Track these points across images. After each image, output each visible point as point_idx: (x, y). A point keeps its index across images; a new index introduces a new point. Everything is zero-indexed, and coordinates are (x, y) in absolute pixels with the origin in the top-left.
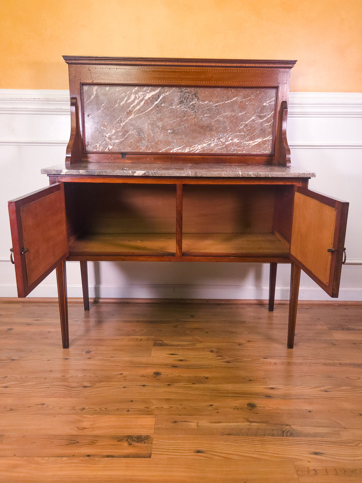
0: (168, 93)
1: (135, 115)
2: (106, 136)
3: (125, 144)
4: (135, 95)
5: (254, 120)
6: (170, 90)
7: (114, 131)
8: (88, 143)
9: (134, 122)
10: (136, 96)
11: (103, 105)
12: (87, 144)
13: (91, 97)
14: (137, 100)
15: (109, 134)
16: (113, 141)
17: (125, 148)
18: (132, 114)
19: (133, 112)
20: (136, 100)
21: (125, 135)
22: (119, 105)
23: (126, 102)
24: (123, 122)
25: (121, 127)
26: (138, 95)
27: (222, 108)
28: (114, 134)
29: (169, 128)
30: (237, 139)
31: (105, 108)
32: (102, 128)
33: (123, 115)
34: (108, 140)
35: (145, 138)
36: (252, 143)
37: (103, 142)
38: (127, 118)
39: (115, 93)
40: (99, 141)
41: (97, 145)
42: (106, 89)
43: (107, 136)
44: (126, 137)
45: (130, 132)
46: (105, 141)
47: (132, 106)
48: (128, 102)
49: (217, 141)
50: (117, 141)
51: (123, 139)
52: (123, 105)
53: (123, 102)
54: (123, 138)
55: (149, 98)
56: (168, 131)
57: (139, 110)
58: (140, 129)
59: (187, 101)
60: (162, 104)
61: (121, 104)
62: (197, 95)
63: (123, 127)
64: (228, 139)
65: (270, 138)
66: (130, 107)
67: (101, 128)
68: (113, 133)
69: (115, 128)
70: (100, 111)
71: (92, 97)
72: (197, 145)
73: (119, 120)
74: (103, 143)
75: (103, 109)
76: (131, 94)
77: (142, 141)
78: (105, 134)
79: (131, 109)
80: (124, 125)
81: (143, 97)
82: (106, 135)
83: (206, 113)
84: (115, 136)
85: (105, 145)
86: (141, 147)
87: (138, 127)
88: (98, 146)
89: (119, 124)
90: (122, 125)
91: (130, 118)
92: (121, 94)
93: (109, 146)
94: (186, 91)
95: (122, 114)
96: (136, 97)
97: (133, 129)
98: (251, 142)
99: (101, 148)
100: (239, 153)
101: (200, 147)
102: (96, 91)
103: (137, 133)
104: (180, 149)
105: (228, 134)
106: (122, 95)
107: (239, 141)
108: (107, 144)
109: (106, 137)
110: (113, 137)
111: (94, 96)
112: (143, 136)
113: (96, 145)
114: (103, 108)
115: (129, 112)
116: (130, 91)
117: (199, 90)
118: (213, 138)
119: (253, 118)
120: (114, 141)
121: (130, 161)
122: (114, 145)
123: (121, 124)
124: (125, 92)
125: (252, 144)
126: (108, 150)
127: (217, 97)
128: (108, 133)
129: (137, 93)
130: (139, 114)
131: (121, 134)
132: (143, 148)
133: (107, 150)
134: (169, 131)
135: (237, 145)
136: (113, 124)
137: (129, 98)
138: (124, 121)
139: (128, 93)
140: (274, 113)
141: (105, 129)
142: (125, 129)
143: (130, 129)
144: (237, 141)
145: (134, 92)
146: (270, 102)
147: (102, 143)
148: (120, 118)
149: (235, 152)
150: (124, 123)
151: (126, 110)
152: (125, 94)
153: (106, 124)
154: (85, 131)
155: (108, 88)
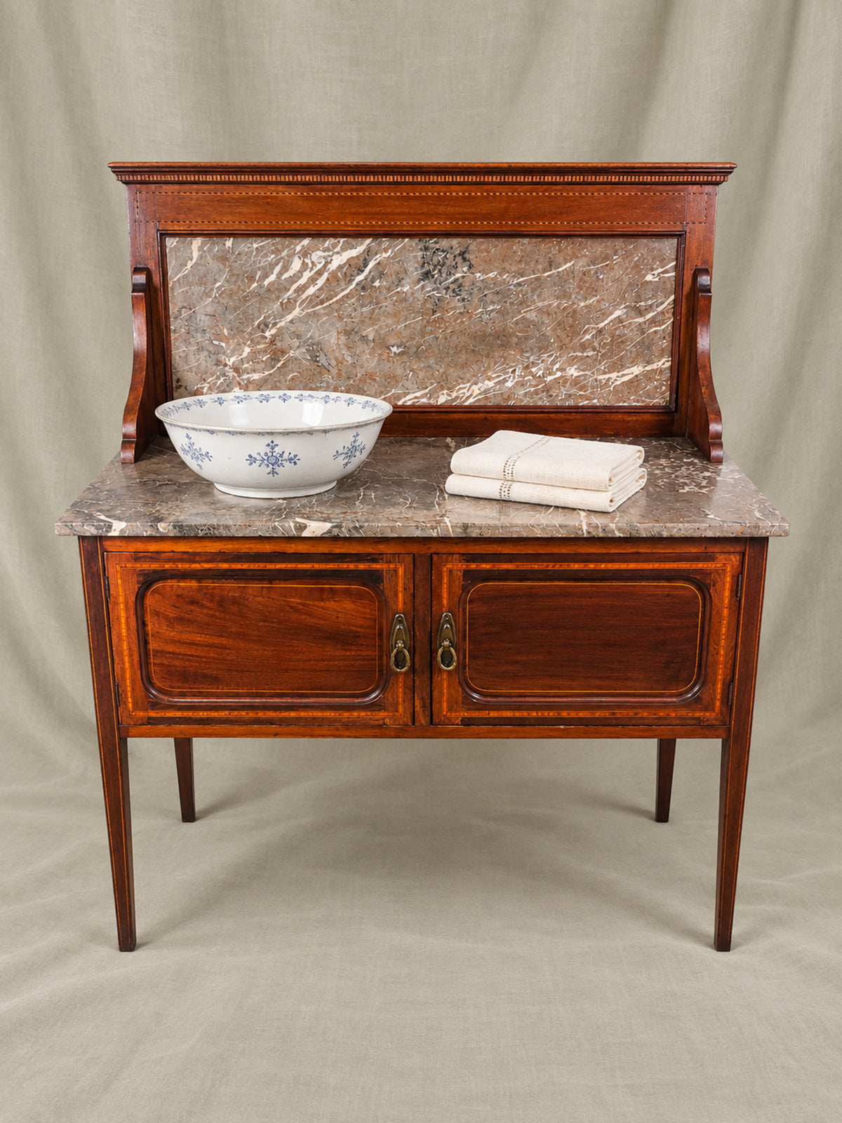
0: (390, 251)
1: (303, 310)
3: (277, 384)
4: (302, 259)
5: (619, 320)
6: (396, 246)
7: (247, 350)
8: (178, 380)
9: (301, 328)
10: (304, 261)
11: (219, 283)
12: (175, 384)
13: (185, 265)
14: (309, 271)
15: (233, 359)
16: (246, 377)
18: (294, 308)
19: (297, 301)
20: (305, 270)
21: (276, 360)
22: (261, 286)
23: (278, 277)
24: (272, 328)
25: (265, 341)
26: (311, 259)
27: (533, 291)
28: (248, 358)
29: (393, 342)
30: (576, 367)
31: (223, 293)
32: (216, 342)
33: (270, 310)
34: (231, 374)
35: (330, 368)
36: (618, 378)
37: (218, 378)
38: (282, 316)
39: (249, 254)
40: (208, 378)
41: (203, 387)
42: (225, 244)
43: (230, 363)
44: (279, 365)
45: (291, 352)
46: (224, 375)
47: (295, 286)
49: (523, 374)
50: (255, 377)
51: (271, 371)
52: (271, 284)
53: (272, 278)
54: (271, 369)
55: (340, 267)
56: (390, 350)
57: (315, 296)
58: (318, 345)
59: (440, 271)
60: (373, 281)
61: (266, 283)
62: (467, 255)
63: (271, 342)
64: (552, 369)
65: (664, 363)
66: (289, 290)
67: (213, 341)
68: (245, 354)
69: (249, 343)
70: (210, 300)
71: (190, 264)
72: (468, 385)
73: (260, 324)
74: (219, 382)
75: (217, 295)
76: (291, 256)
77: (322, 375)
78: (223, 358)
79: (292, 294)
80: (273, 336)
81: (323, 262)
82: (228, 363)
83: (493, 303)
84: (249, 364)
85: (225, 385)
87: (310, 341)
88: (205, 390)
89: (261, 332)
90: (268, 334)
91: (289, 317)
92: (266, 255)
93: (234, 390)
94: (437, 246)
95: (269, 307)
96: (304, 266)
97: (297, 344)
98: (614, 375)
100: (581, 404)
101: (476, 389)
102: (200, 248)
103: (308, 357)
104: (422, 397)
105: (552, 355)
106: (269, 259)
107: (582, 373)
109: (226, 365)
110: (246, 365)
111: (194, 262)
112: (326, 364)
113: (201, 387)
114: (217, 292)
115: (288, 302)
116: (290, 249)
117: (473, 244)
118: (512, 367)
119: (617, 313)
120: (249, 376)
122: (247, 387)
124: (277, 251)
125: (616, 380)
127: (520, 261)
128: (232, 356)
129: (309, 255)
130: (314, 306)
131: (265, 359)
134: (394, 349)
135: (576, 382)
136: (244, 333)
137: (285, 268)
138: (275, 324)
140: (674, 300)
141: (224, 345)
142: (278, 345)
143: (290, 346)
144: (576, 374)
145: (300, 252)
146: (663, 272)
147: (216, 383)
148: (262, 318)
149: (571, 403)
150: (274, 331)
151: (278, 298)
152: (276, 257)
153: (225, 331)
154: (171, 351)
155: (229, 243)
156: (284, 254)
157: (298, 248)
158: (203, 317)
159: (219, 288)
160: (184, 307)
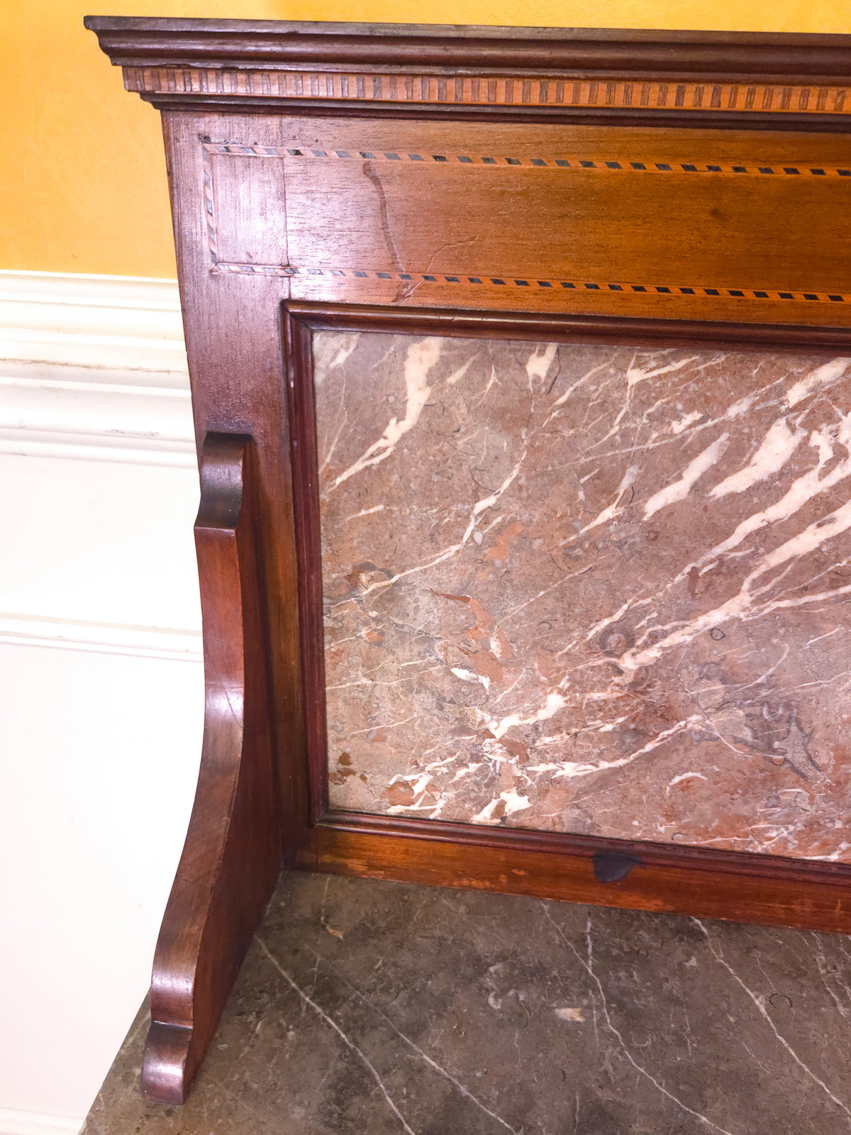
1: (760, 600)
2: (487, 730)
3: (633, 792)
4: (802, 433)
7: (555, 702)
8: (344, 759)
9: (739, 654)
10: (807, 438)
11: (490, 501)
12: (333, 765)
13: (377, 434)
14: (814, 474)
15: (512, 720)
16: (542, 768)
17: (633, 818)
18: (733, 592)
19: (747, 573)
20: (801, 474)
21: (641, 735)
22: (632, 514)
23: (699, 488)
24: (646, 646)
25: (616, 680)
26: (835, 433)
28: (555, 725)
31: (499, 530)
32: (462, 674)
33: (648, 594)
34: (498, 756)
35: (811, 772)
37: (461, 763)
38: (687, 615)
39: (607, 407)
40: (429, 760)
41: (415, 782)
42: (522, 365)
43: (500, 728)
44: (649, 747)
45: (694, 718)
46: (476, 758)
47: (751, 524)
48: (720, 491)
50: (569, 770)
51: (621, 762)
52: (668, 512)
53: (675, 492)
54: (623, 756)
57: (815, 560)
58: (788, 706)
61: (653, 505)
63: (634, 685)
66: (728, 534)
67: (456, 671)
68: (543, 715)
69: (564, 684)
70: (454, 548)
71: (394, 432)
73: (608, 631)
74: (461, 772)
75: (479, 537)
76: (762, 419)
77: (779, 785)
78: (480, 714)
79: (736, 549)
80: (645, 669)
82: (492, 726)
84: (557, 737)
85: (477, 783)
86: (762, 825)
87: (764, 693)
88: (418, 789)
89: (609, 654)
90: (629, 663)
91: (716, 617)
92: (662, 418)
93: (504, 795)
95: (650, 585)
96: (802, 460)
97: (718, 698)
99: (441, 804)
102: (435, 377)
103: (747, 734)
106: (677, 427)
108: (490, 782)
109: (488, 734)
110: (548, 740)
111: (407, 424)
112: (799, 758)
113: (408, 778)
114: (479, 528)
115: (716, 572)
116: (765, 398)
120: (551, 766)
121: (653, 904)
122: (543, 792)
123: (627, 656)
124: (708, 403)
126: (494, 816)
128: (508, 713)
129: (830, 418)
130: (805, 590)
131: (609, 727)
132: (774, 834)
133: (484, 816)
136: (552, 652)
137: (736, 457)
138: (654, 638)
139: (733, 411)
141: (485, 681)
142: (655, 695)
143: (694, 701)
145: (799, 407)
147: (452, 775)
148: (619, 614)
150: (653, 654)
151: (688, 555)
152: (702, 421)
153: (495, 646)
154: (322, 685)
155: (539, 364)
156: (738, 409)
157: (796, 393)
158: (425, 600)
159: (486, 517)
160: (366, 567)
